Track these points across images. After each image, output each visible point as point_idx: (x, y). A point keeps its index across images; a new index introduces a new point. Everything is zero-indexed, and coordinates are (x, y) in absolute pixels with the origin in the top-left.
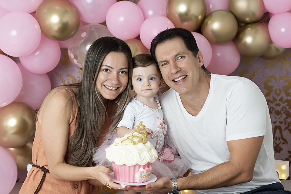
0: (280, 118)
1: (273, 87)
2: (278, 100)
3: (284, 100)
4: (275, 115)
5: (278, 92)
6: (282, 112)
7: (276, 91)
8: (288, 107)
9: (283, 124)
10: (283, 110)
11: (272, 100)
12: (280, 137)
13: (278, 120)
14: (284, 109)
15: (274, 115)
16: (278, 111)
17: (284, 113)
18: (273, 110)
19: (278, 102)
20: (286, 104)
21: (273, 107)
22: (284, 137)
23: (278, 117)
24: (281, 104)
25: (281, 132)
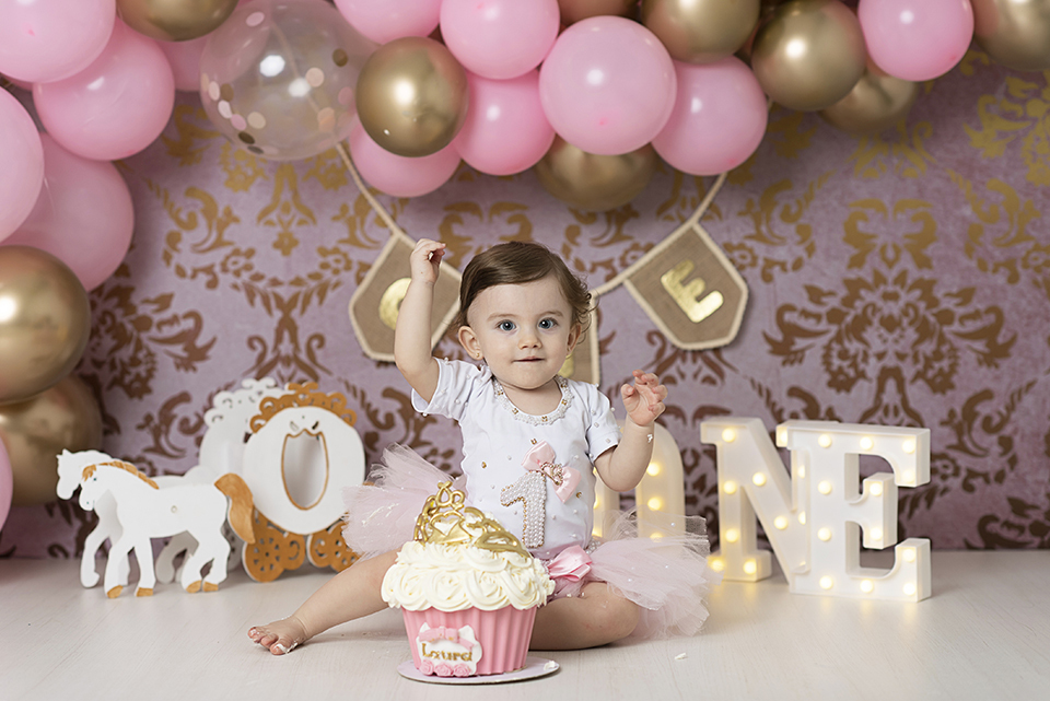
0: (896, 341)
1: (873, 236)
2: (890, 280)
3: (909, 281)
4: (883, 331)
5: (890, 254)
6: (905, 321)
7: (883, 249)
8: (922, 305)
9: (909, 360)
10: (905, 313)
11: (870, 279)
12: (898, 402)
13: (891, 348)
14: (911, 312)
15: (878, 329)
16: (891, 317)
17: (911, 323)
18: (874, 313)
19: (890, 288)
20: (917, 293)
21: (873, 305)
22: (912, 405)
23: (891, 337)
24: (902, 294)
25: (901, 388)
